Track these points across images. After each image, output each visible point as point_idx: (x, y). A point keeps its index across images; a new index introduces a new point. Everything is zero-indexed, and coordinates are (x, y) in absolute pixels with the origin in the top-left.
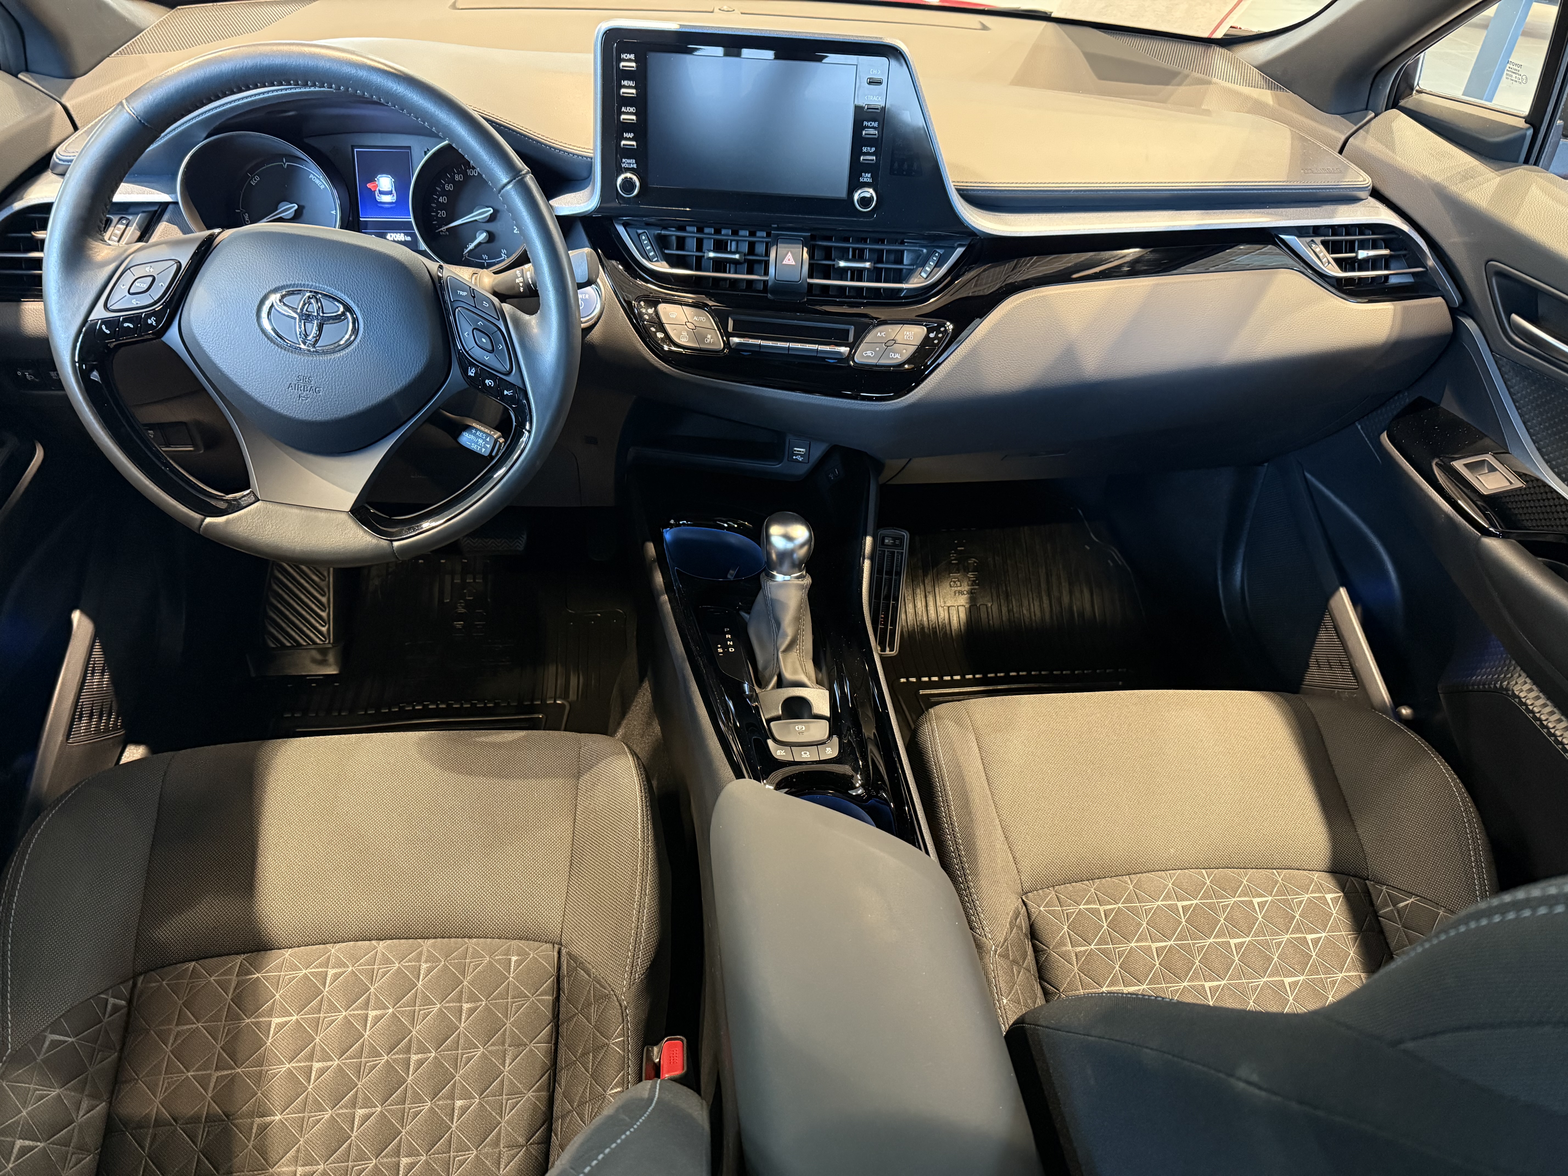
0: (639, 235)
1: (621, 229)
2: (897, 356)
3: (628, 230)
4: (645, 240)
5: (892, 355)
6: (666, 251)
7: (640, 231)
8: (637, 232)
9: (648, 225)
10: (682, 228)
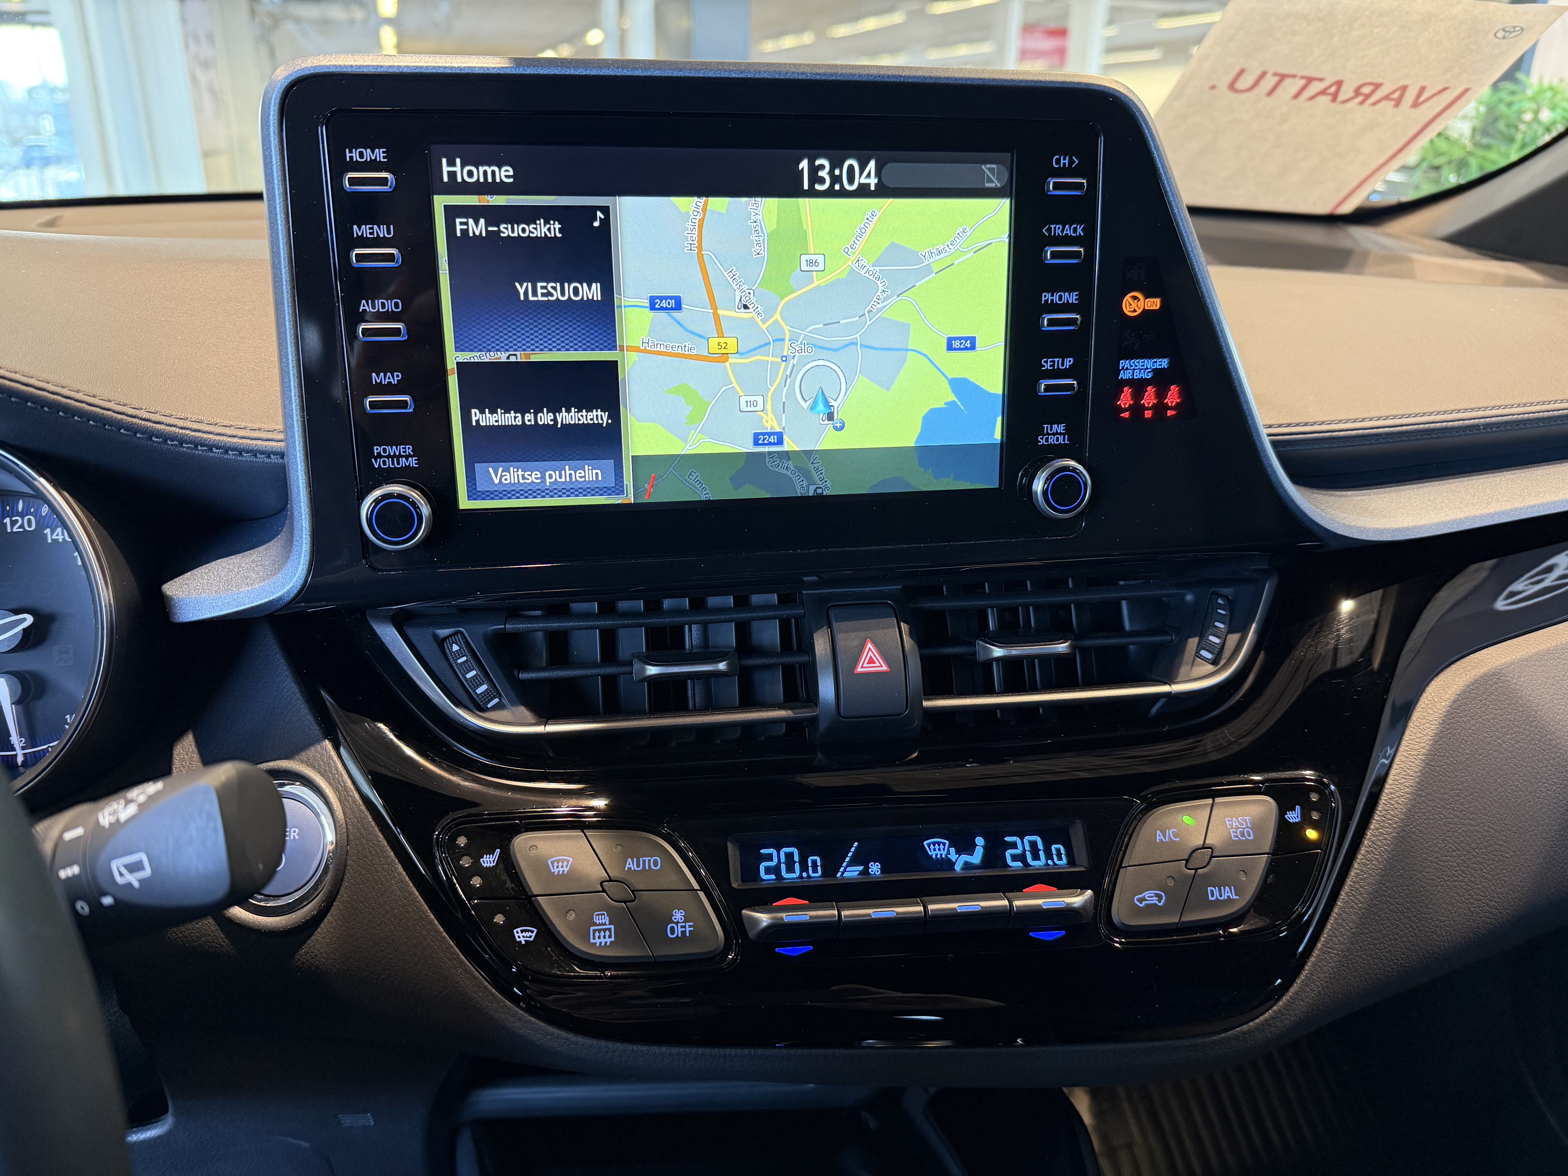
0: (441, 643)
1: (389, 635)
2: (1228, 893)
3: (410, 632)
4: (460, 654)
5: (1214, 893)
6: (523, 676)
7: (443, 632)
8: (435, 636)
9: (465, 615)
10: (559, 610)
